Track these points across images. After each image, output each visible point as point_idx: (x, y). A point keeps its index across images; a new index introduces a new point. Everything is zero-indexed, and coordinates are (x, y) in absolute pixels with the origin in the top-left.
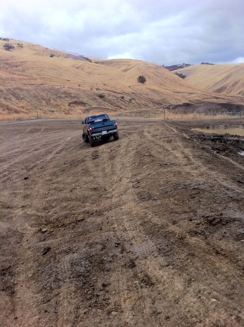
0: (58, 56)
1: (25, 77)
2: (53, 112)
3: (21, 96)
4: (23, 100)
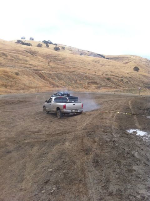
0: (85, 55)
1: (64, 67)
2: (78, 87)
3: (61, 78)
4: (62, 80)
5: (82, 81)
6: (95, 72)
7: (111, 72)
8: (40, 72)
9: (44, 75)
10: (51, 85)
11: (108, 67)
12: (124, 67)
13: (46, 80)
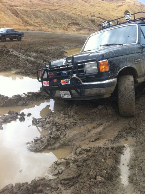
2: (56, 28)
3: (39, 16)
4: (39, 19)
5: (62, 21)
6: (81, 13)
7: (100, 14)
8: (15, 8)
9: (18, 11)
10: (23, 23)
11: (98, 8)
12: (115, 10)
13: (18, 18)
